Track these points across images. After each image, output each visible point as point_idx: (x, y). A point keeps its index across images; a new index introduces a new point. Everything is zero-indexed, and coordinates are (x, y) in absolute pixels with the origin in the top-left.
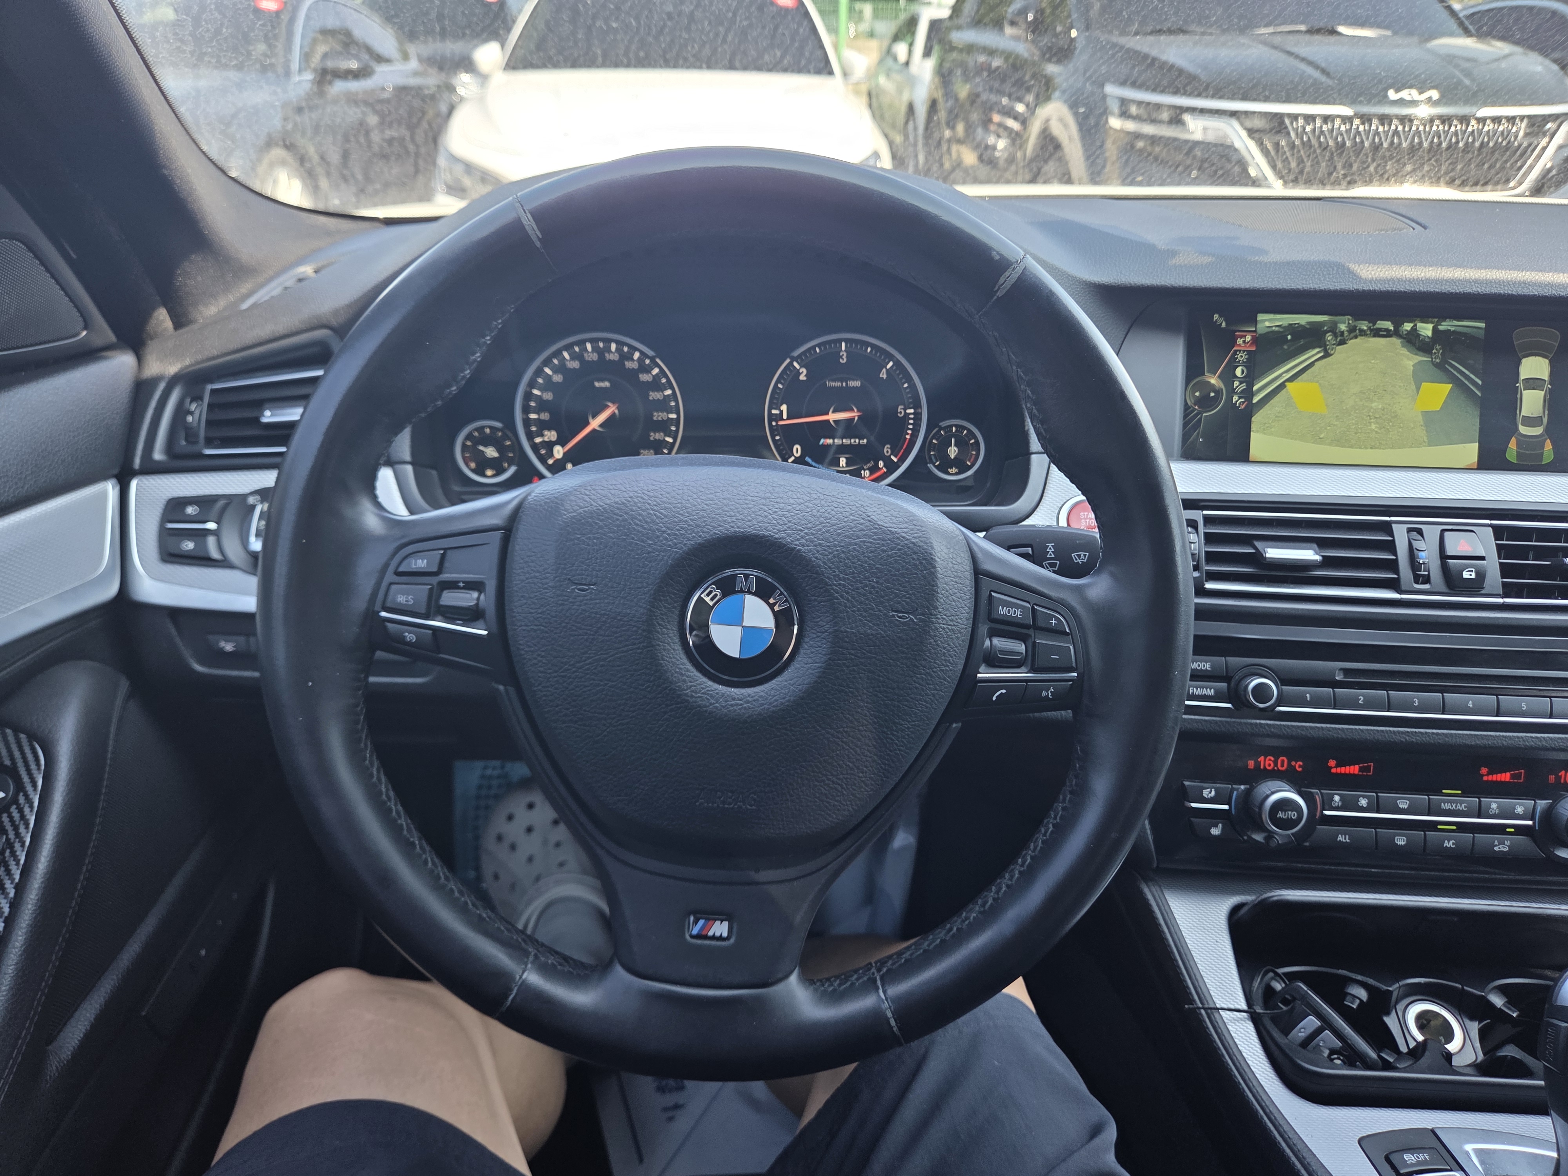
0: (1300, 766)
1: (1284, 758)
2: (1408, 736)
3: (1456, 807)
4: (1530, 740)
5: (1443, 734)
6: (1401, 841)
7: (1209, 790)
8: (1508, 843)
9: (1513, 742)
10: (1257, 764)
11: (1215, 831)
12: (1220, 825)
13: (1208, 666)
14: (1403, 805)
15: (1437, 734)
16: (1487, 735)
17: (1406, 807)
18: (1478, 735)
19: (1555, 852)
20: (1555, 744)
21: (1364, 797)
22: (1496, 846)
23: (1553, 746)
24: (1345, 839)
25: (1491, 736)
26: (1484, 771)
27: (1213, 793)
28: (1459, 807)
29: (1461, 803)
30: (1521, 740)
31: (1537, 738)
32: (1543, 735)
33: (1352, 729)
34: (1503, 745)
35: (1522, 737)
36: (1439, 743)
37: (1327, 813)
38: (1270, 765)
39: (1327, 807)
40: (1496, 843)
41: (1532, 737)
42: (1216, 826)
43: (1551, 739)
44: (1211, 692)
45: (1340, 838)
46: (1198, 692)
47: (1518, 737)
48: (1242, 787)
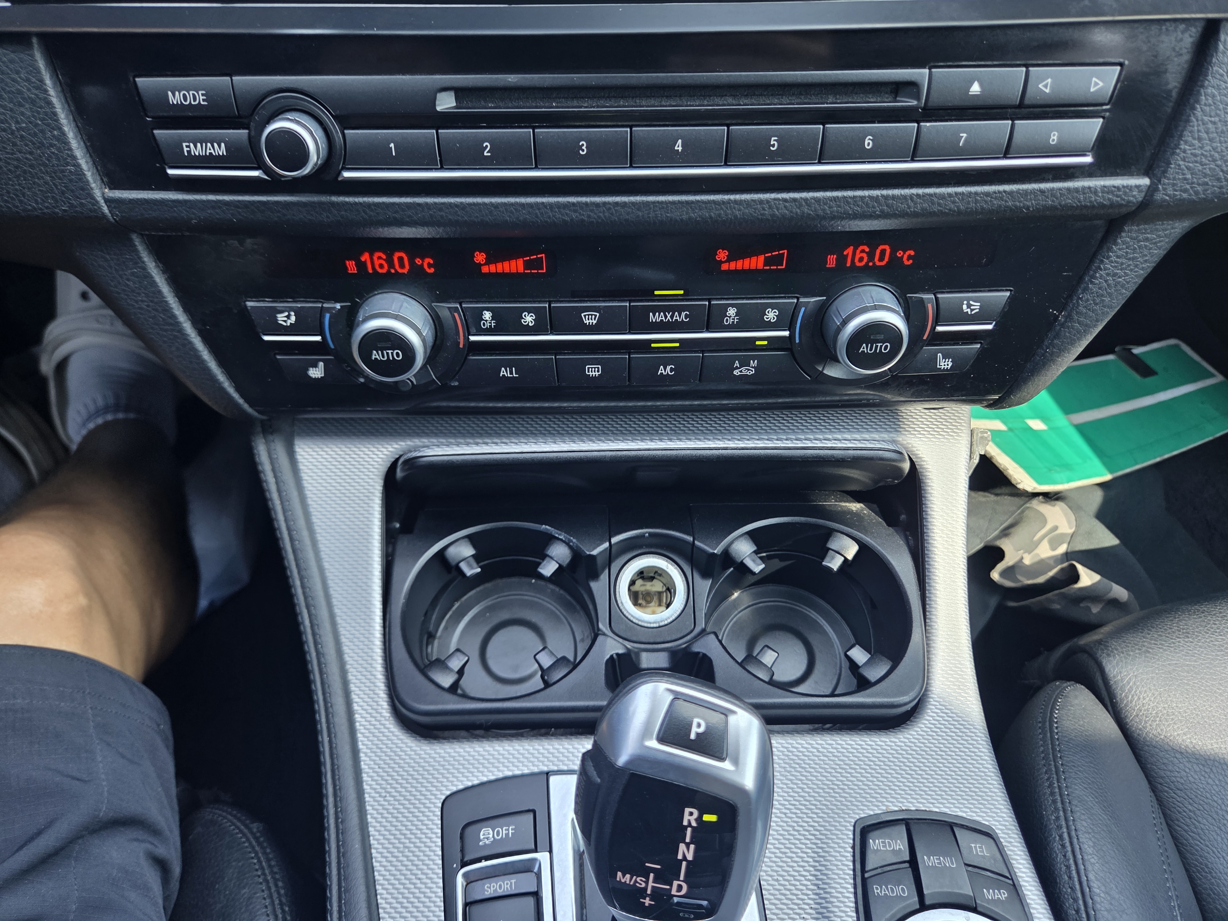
0: (430, 265)
1: (402, 254)
2: (575, 211)
3: (672, 317)
4: (782, 206)
5: (633, 204)
6: (594, 371)
7: (286, 314)
8: (754, 363)
9: (752, 211)
10: (361, 266)
11: (316, 373)
12: (321, 364)
13: (201, 99)
14: (590, 319)
15: (624, 205)
16: (709, 202)
17: (595, 322)
18: (692, 202)
19: (825, 372)
20: (824, 210)
21: (529, 310)
22: (737, 368)
23: (820, 212)
24: (511, 373)
25: (714, 202)
26: (722, 255)
27: (293, 318)
28: (676, 317)
29: (680, 309)
30: (766, 206)
31: (795, 200)
32: (804, 195)
33: (478, 204)
34: (736, 217)
35: (768, 201)
36: (627, 220)
37: (472, 338)
38: (381, 266)
39: (473, 330)
40: (737, 364)
41: (785, 200)
42: (315, 366)
43: (817, 200)
44: (221, 150)
45: (503, 372)
46: (197, 150)
47: (761, 202)
48: (338, 306)
